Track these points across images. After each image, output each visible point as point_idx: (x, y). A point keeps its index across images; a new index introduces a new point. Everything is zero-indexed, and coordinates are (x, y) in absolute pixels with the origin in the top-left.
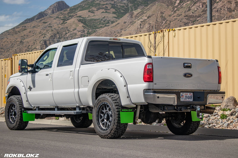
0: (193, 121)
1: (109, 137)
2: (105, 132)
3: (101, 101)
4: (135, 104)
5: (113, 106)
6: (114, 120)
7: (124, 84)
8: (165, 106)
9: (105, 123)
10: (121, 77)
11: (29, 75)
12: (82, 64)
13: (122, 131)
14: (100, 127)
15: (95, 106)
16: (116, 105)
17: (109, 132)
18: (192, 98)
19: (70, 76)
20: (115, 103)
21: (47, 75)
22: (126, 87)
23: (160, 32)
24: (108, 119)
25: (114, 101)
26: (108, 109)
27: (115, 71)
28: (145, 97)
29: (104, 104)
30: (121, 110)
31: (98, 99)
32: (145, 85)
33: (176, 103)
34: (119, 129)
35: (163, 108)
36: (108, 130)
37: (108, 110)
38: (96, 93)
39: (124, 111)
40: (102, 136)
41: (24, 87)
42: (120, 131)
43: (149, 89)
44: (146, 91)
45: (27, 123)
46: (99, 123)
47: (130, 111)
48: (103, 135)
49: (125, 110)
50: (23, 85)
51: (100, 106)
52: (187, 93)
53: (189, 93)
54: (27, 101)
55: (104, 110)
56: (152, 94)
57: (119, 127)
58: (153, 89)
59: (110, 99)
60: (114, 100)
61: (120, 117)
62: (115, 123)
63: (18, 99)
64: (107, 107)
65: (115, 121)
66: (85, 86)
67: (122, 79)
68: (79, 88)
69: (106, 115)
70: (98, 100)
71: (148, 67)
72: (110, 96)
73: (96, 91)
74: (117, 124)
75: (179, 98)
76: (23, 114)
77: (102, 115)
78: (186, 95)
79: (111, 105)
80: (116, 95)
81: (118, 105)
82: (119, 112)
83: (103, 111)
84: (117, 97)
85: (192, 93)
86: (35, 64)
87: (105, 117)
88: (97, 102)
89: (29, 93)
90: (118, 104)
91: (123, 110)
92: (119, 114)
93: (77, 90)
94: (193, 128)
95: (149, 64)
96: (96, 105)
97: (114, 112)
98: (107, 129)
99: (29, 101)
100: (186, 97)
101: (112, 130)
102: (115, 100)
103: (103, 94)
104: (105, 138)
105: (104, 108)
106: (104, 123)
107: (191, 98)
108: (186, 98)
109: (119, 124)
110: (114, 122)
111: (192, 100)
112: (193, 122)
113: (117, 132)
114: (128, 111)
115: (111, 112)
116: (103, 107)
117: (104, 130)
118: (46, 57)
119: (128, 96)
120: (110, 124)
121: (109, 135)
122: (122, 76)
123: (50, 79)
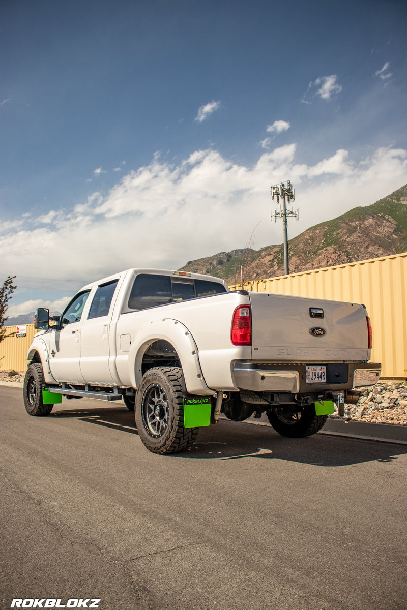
0: (317, 414)
1: (162, 451)
2: (155, 440)
3: (148, 381)
4: (214, 390)
5: (171, 392)
6: (172, 421)
7: (191, 348)
8: (275, 395)
9: (157, 423)
10: (187, 334)
11: (53, 333)
12: (123, 312)
13: (188, 441)
14: (147, 430)
15: (139, 389)
16: (176, 391)
17: (162, 442)
18: (325, 376)
19: (104, 333)
20: (175, 386)
21: (74, 333)
22: (196, 355)
23: (247, 284)
24: (162, 415)
25: (172, 383)
26: (162, 395)
27: (176, 323)
28: (236, 376)
29: (154, 387)
30: (186, 402)
31: (144, 376)
32: (234, 352)
33: (298, 388)
34: (182, 438)
35: (270, 398)
36: (161, 439)
37: (161, 398)
38: (142, 363)
39: (192, 404)
40: (150, 449)
41: (46, 352)
42: (184, 441)
43: (242, 361)
44: (236, 364)
45: (51, 406)
46: (145, 423)
47: (204, 403)
48: (151, 446)
49: (193, 401)
50: (45, 348)
51: (148, 389)
52: (315, 367)
53: (319, 367)
54: (49, 373)
55: (154, 397)
56: (249, 370)
57: (182, 435)
58: (251, 360)
59: (164, 377)
60: (172, 381)
61: (183, 416)
62: (174, 426)
63: (39, 369)
64: (160, 393)
65: (174, 423)
66: (125, 352)
67: (188, 338)
68: (116, 355)
69: (158, 408)
70: (145, 378)
71: (240, 313)
72: (166, 372)
73: (143, 361)
74: (178, 429)
75: (303, 377)
76: (44, 392)
77: (152, 407)
78: (314, 372)
79: (166, 390)
80: (177, 369)
81: (179, 391)
82: (182, 404)
83: (153, 399)
84: (179, 375)
85: (324, 367)
86: (62, 316)
87: (157, 412)
88: (143, 383)
89: (52, 360)
90: (179, 388)
91: (189, 401)
92: (181, 409)
93: (112, 358)
94: (315, 427)
95: (242, 307)
96: (141, 387)
97: (172, 405)
98: (159, 436)
99: (53, 374)
100: (314, 374)
101: (167, 439)
102: (175, 380)
103: (153, 367)
104: (156, 453)
105: (155, 394)
106: (155, 423)
107: (323, 376)
108: (314, 377)
109: (182, 429)
110: (172, 425)
111: (324, 381)
112: (318, 416)
113: (179, 443)
114: (200, 403)
115: (168, 403)
116: (154, 391)
117: (154, 436)
118: (79, 305)
119: (200, 373)
120: (165, 426)
121: (162, 449)
122: (188, 332)
123: (77, 339)
